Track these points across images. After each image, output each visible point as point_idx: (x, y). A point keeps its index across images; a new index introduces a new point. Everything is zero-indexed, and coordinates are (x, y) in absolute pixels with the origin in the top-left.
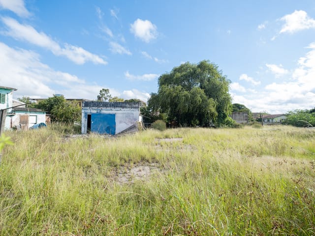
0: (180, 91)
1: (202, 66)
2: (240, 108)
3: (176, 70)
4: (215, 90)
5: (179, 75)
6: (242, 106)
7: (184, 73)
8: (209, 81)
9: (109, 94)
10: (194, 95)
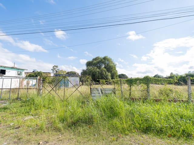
0: (96, 69)
1: (105, 58)
2: (124, 76)
3: (94, 59)
4: (110, 68)
5: (95, 61)
6: (125, 75)
7: (97, 61)
8: (108, 65)
9: (58, 69)
10: (102, 71)
